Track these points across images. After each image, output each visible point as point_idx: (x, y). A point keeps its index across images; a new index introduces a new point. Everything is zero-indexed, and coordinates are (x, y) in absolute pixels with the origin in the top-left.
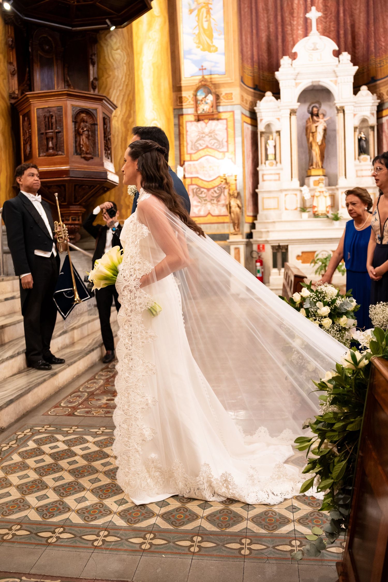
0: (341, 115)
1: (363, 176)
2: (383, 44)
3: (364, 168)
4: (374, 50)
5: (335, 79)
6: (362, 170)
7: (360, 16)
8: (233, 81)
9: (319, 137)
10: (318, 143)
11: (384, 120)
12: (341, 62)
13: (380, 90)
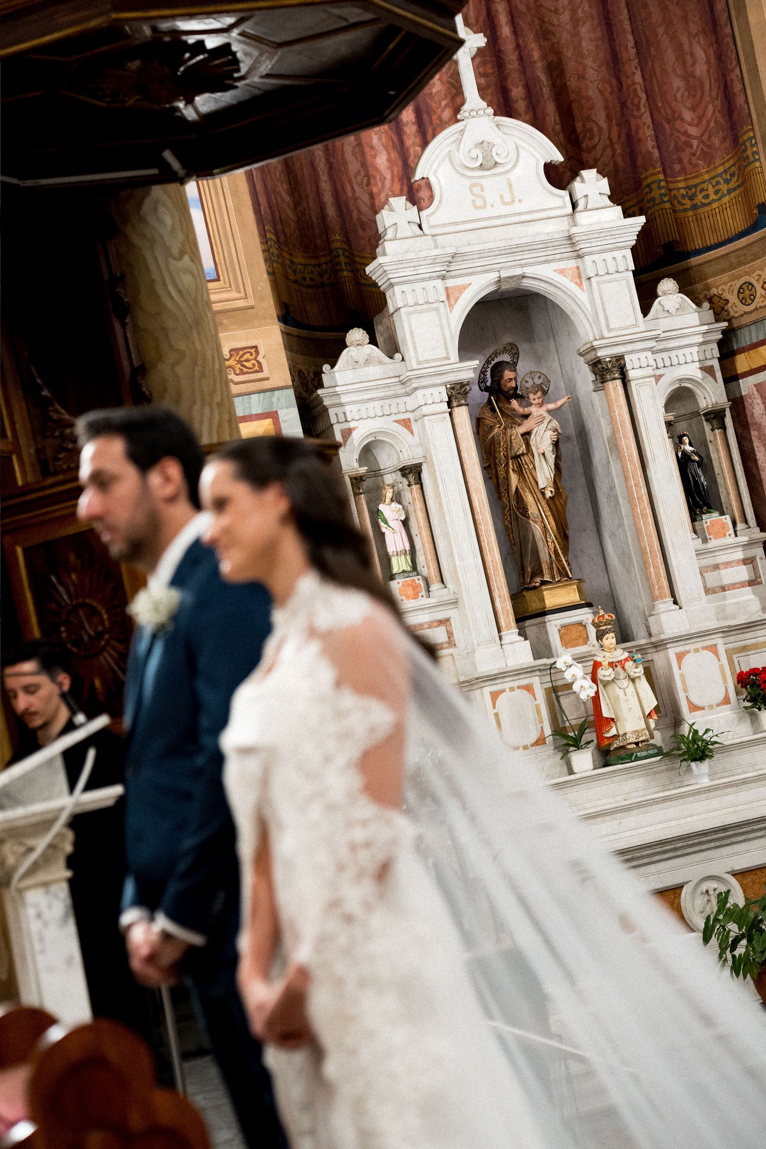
0: (615, 387)
1: (723, 589)
2: (693, 131)
3: (721, 558)
4: (656, 153)
5: (572, 263)
6: (716, 567)
7: (576, 34)
8: (251, 302)
9: (544, 474)
10: (543, 494)
11: (747, 386)
12: (581, 205)
13: (708, 288)
